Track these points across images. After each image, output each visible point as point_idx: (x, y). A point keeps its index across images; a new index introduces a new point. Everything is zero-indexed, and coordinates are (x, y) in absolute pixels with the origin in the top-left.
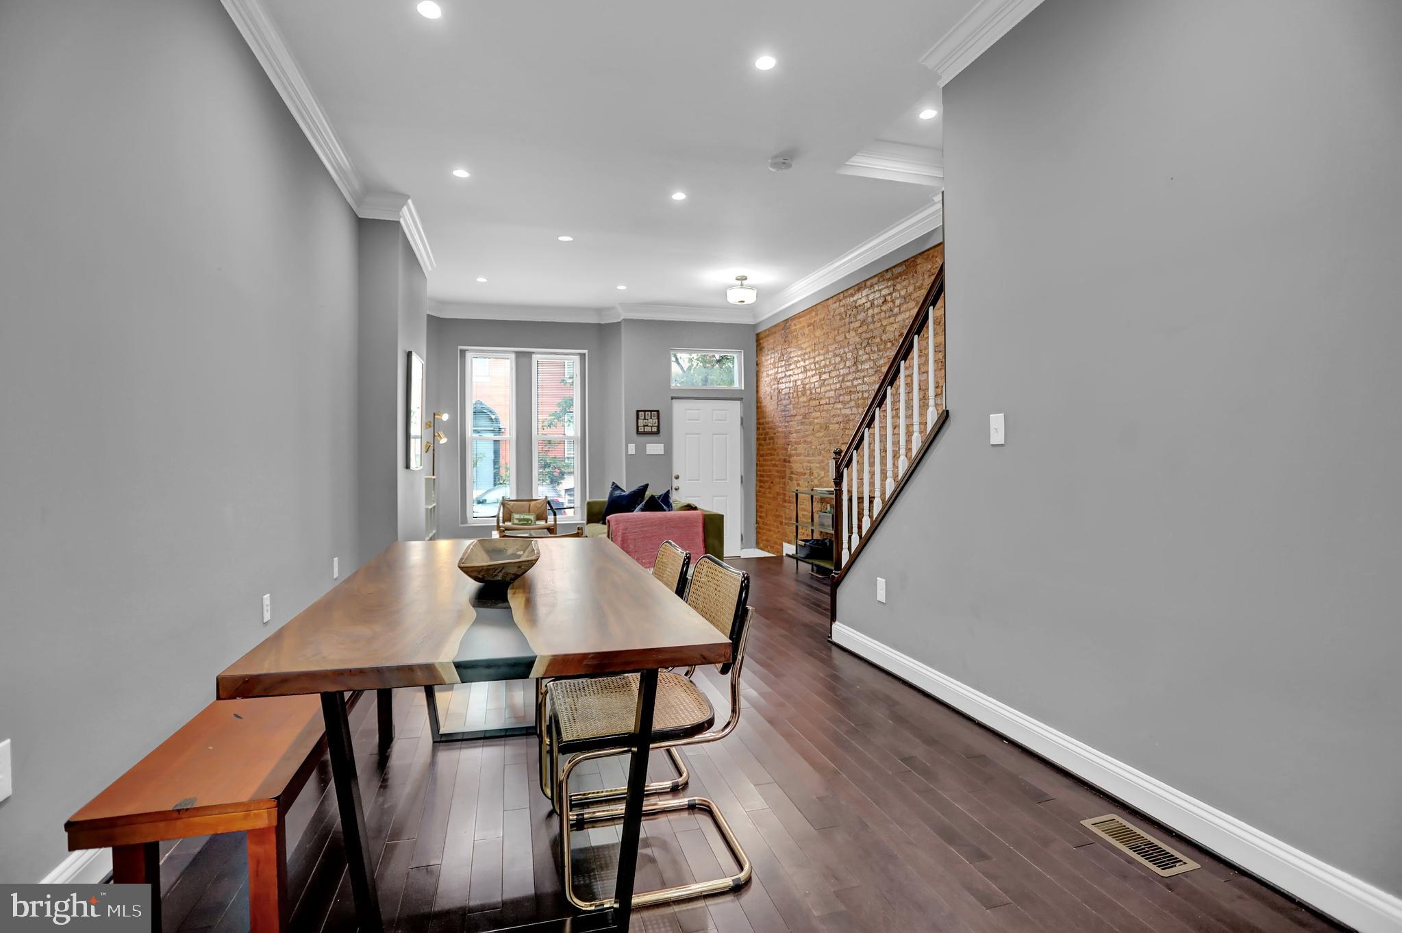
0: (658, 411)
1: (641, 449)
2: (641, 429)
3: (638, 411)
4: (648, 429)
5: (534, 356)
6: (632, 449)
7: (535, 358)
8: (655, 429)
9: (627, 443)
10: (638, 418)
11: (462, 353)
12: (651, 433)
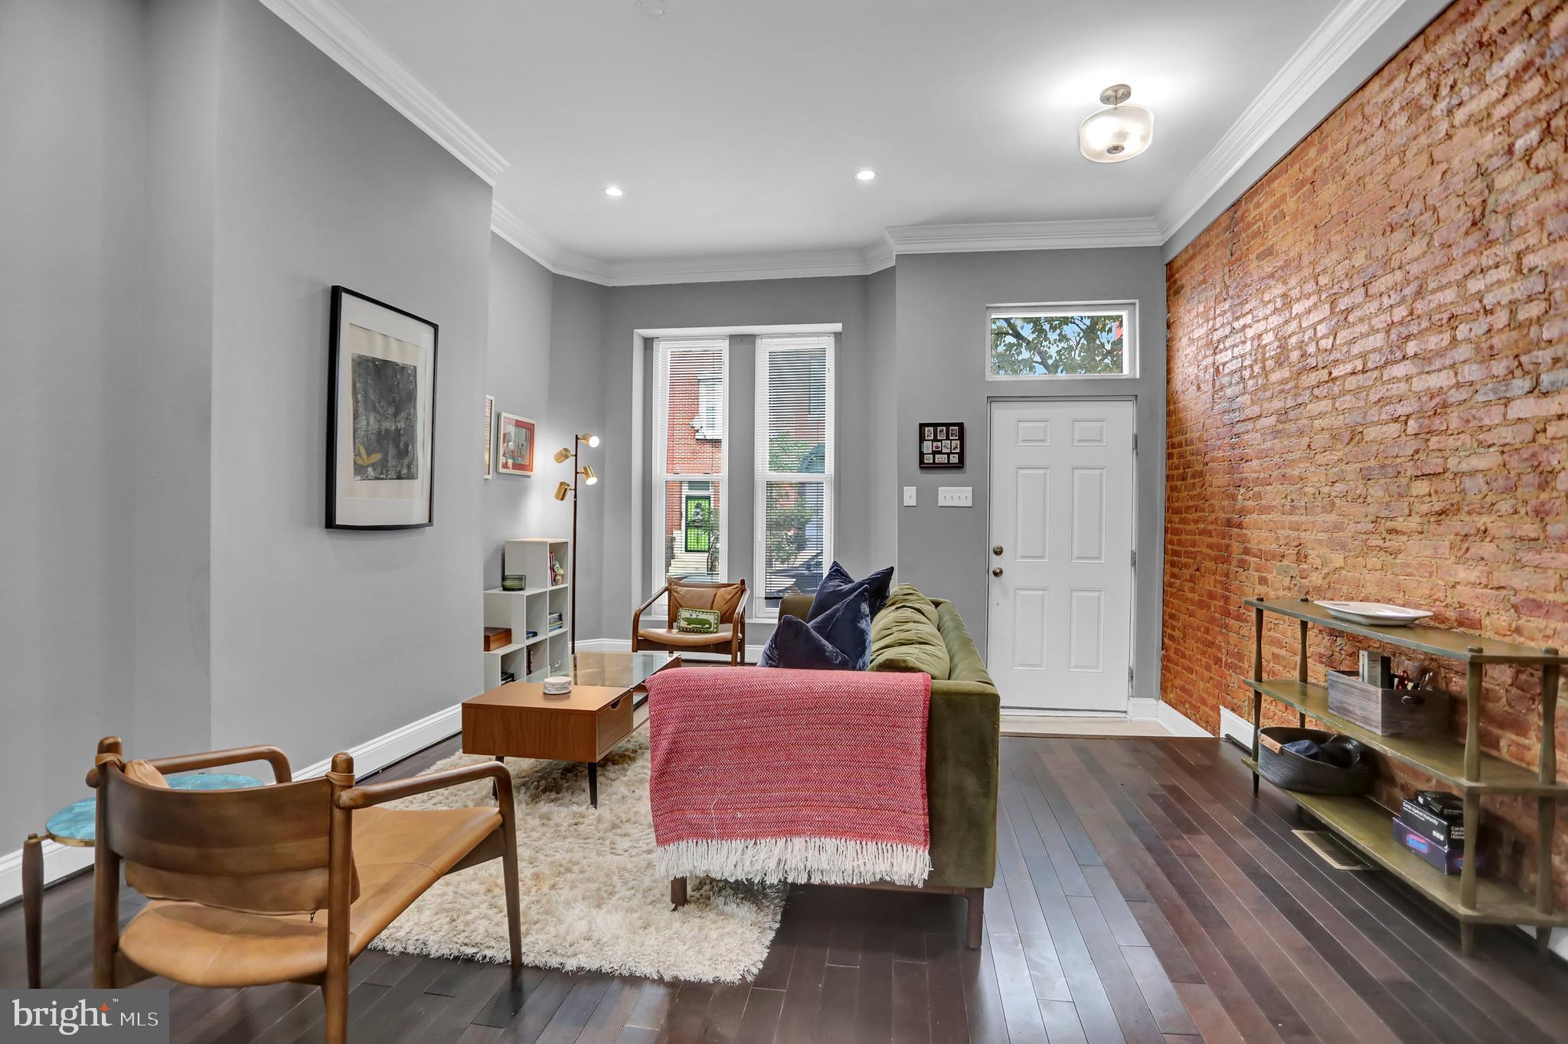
0: (961, 426)
1: (927, 496)
2: (929, 459)
3: (922, 426)
4: (939, 459)
5: (758, 342)
6: (910, 496)
7: (761, 343)
8: (954, 459)
9: (902, 484)
10: (922, 439)
11: (648, 343)
12: (948, 467)
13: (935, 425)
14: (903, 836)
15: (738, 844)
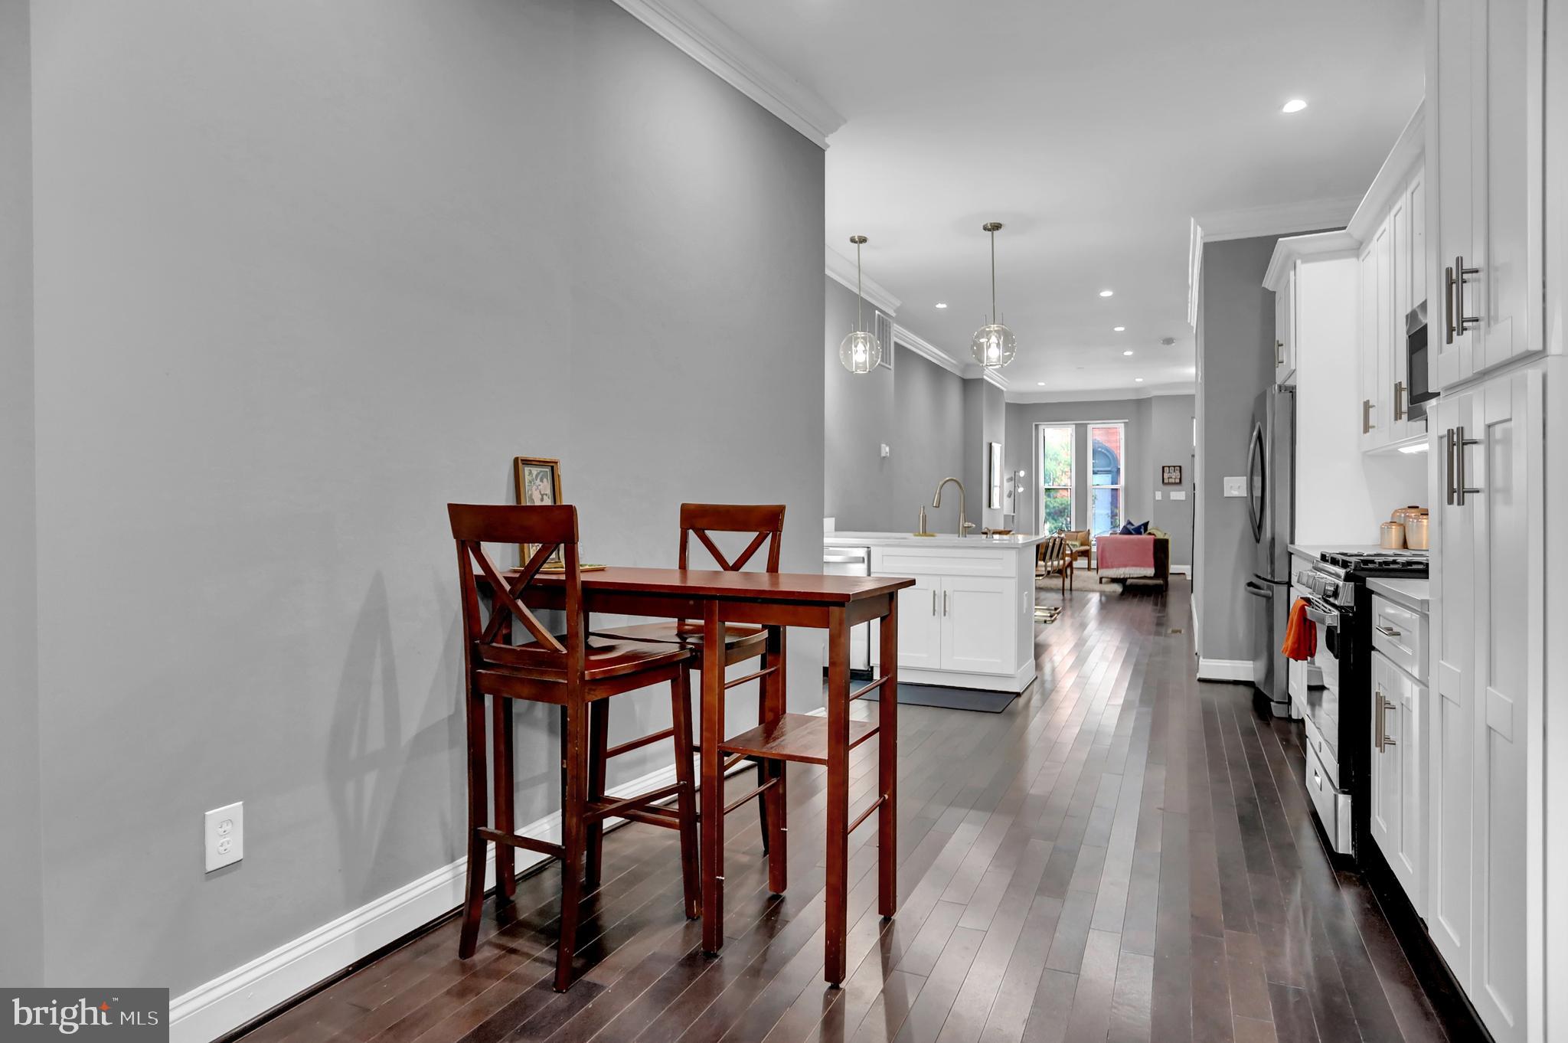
0: (1180, 467)
1: (1166, 496)
2: (1166, 481)
3: (1163, 467)
4: (1171, 480)
5: (1089, 426)
6: (1159, 496)
7: (1090, 427)
8: (1178, 481)
9: (1156, 489)
10: (1163, 472)
11: (1037, 426)
12: (1175, 484)
13: (1174, 467)
14: (1149, 566)
15: (1115, 569)
